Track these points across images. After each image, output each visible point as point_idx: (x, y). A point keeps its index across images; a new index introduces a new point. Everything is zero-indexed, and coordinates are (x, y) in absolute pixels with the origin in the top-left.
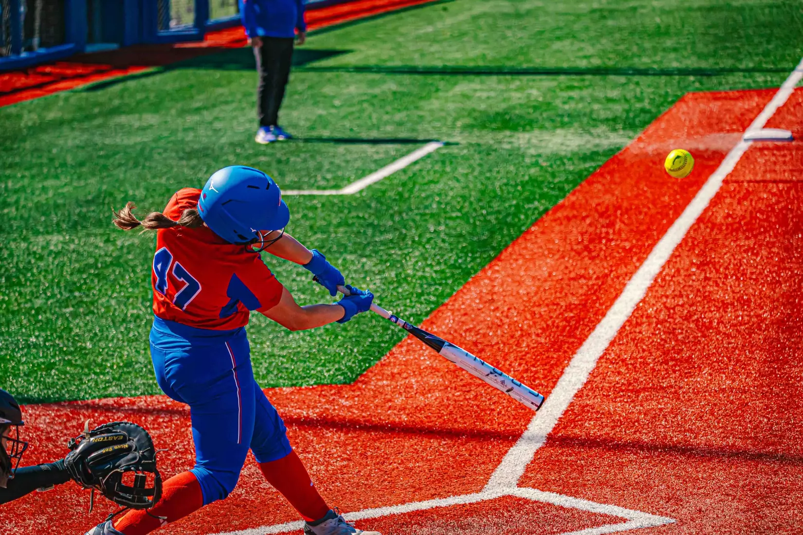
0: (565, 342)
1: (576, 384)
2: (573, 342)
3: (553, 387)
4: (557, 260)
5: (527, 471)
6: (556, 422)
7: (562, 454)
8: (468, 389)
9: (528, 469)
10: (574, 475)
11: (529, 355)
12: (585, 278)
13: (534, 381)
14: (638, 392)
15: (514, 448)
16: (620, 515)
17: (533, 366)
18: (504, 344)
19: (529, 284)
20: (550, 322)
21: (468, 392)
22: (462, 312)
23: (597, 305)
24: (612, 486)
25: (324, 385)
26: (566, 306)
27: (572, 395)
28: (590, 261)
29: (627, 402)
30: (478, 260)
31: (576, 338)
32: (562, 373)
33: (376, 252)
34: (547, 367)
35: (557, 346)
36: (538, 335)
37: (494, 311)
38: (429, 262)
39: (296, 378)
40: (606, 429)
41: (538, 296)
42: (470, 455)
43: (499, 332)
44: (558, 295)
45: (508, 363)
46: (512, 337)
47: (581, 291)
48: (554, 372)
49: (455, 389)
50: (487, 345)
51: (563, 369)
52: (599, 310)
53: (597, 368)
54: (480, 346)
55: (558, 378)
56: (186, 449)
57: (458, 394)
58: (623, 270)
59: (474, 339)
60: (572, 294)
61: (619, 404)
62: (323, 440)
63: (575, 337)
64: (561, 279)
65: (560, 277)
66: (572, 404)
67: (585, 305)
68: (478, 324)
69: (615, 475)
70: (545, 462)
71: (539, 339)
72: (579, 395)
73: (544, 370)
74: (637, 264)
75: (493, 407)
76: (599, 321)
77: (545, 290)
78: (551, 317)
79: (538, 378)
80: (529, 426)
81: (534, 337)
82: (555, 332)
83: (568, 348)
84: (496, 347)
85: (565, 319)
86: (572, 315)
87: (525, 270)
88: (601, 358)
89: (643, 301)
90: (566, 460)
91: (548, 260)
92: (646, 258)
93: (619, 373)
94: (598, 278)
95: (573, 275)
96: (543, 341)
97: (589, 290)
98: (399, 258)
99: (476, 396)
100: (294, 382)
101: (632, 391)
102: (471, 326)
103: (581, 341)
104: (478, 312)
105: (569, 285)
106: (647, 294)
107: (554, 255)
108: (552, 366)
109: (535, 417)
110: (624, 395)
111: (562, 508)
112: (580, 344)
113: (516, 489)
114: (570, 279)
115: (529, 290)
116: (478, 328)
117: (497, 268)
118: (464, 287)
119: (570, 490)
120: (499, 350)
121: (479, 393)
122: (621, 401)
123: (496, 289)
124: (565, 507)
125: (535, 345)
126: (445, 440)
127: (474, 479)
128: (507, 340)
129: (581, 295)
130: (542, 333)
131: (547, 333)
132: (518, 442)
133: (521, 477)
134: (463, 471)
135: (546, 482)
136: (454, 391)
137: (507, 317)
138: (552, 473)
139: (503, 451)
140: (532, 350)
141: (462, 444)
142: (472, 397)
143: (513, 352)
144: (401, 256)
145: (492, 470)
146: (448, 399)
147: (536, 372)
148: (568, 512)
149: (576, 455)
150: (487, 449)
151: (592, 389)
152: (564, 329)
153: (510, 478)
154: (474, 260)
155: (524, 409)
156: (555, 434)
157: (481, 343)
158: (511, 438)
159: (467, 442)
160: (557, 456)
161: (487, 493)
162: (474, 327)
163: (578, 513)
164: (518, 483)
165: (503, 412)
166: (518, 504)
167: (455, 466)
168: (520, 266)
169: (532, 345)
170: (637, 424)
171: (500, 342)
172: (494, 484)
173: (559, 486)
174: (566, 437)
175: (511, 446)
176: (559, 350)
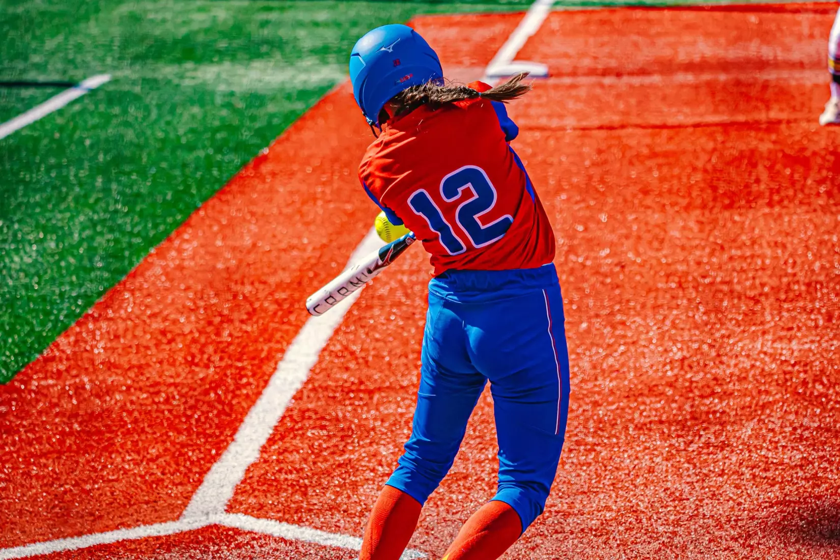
0: (277, 330)
1: (293, 384)
2: (287, 330)
3: (264, 387)
4: (262, 226)
5: (236, 494)
6: (271, 432)
7: (280, 471)
8: (156, 389)
9: (239, 491)
10: (297, 497)
11: (232, 348)
12: (298, 249)
13: (240, 379)
14: (372, 393)
15: (219, 464)
17: (239, 360)
18: (200, 333)
19: (229, 256)
20: (257, 305)
21: (157, 393)
22: (145, 292)
24: (345, 511)
26: (276, 285)
27: (290, 397)
28: (303, 228)
29: (359, 405)
30: (162, 228)
31: (290, 325)
32: (275, 369)
33: (30, 216)
34: (256, 362)
35: (267, 335)
36: (242, 321)
37: (185, 291)
40: (334, 441)
41: (240, 271)
42: (163, 473)
43: (193, 318)
44: (266, 270)
46: (210, 323)
47: (294, 266)
48: (265, 368)
49: (141, 390)
50: (179, 335)
51: (276, 363)
53: (320, 362)
54: (169, 336)
55: (270, 376)
57: (145, 396)
58: (346, 238)
59: (162, 326)
60: (284, 269)
61: (349, 408)
63: (289, 323)
64: (270, 251)
65: (268, 248)
66: (289, 410)
67: (300, 283)
68: (165, 308)
69: (349, 497)
71: (244, 327)
72: (298, 397)
73: (252, 365)
74: (364, 231)
75: (189, 413)
77: (249, 265)
78: (258, 300)
80: (237, 436)
81: (237, 324)
82: (264, 318)
83: (282, 337)
85: (277, 302)
86: (284, 296)
87: (223, 240)
88: (324, 350)
90: (286, 479)
91: (251, 227)
93: (347, 369)
94: (314, 249)
95: (283, 245)
96: (249, 329)
97: (305, 264)
98: (60, 224)
99: (167, 401)
101: (364, 391)
102: (157, 310)
103: (298, 328)
104: (165, 293)
105: (280, 258)
107: (257, 220)
108: (262, 360)
109: (243, 425)
110: (354, 398)
111: (283, 540)
112: (296, 332)
113: (224, 515)
114: (281, 251)
115: (228, 265)
116: (166, 313)
117: (186, 236)
118: (145, 260)
119: (292, 517)
120: (194, 341)
121: (170, 395)
122: (351, 404)
123: (186, 263)
124: (287, 538)
125: (240, 334)
126: (130, 455)
127: (170, 504)
128: (204, 328)
129: (295, 271)
130: (248, 319)
131: (255, 319)
132: (223, 457)
133: (229, 501)
134: (155, 494)
135: (262, 506)
136: (138, 393)
137: (202, 298)
138: (269, 495)
139: (205, 469)
140: (237, 341)
141: (153, 460)
142: (162, 400)
143: (211, 343)
144: (62, 220)
145: (192, 492)
146: (132, 402)
147: (243, 368)
148: (291, 544)
149: (298, 471)
150: (184, 466)
151: (314, 389)
152: (275, 314)
153: (215, 503)
154: (156, 226)
155: (230, 415)
156: (270, 446)
157: (170, 332)
158: (214, 452)
159: (158, 457)
160: (274, 474)
161: (185, 521)
162: (161, 312)
163: (303, 546)
164: (226, 508)
165: (203, 419)
166: (227, 535)
167: (144, 487)
168: (215, 235)
169: (236, 334)
170: (372, 433)
171: (195, 331)
172: (195, 510)
173: (278, 512)
174: (285, 451)
175: (215, 462)
176: (270, 340)
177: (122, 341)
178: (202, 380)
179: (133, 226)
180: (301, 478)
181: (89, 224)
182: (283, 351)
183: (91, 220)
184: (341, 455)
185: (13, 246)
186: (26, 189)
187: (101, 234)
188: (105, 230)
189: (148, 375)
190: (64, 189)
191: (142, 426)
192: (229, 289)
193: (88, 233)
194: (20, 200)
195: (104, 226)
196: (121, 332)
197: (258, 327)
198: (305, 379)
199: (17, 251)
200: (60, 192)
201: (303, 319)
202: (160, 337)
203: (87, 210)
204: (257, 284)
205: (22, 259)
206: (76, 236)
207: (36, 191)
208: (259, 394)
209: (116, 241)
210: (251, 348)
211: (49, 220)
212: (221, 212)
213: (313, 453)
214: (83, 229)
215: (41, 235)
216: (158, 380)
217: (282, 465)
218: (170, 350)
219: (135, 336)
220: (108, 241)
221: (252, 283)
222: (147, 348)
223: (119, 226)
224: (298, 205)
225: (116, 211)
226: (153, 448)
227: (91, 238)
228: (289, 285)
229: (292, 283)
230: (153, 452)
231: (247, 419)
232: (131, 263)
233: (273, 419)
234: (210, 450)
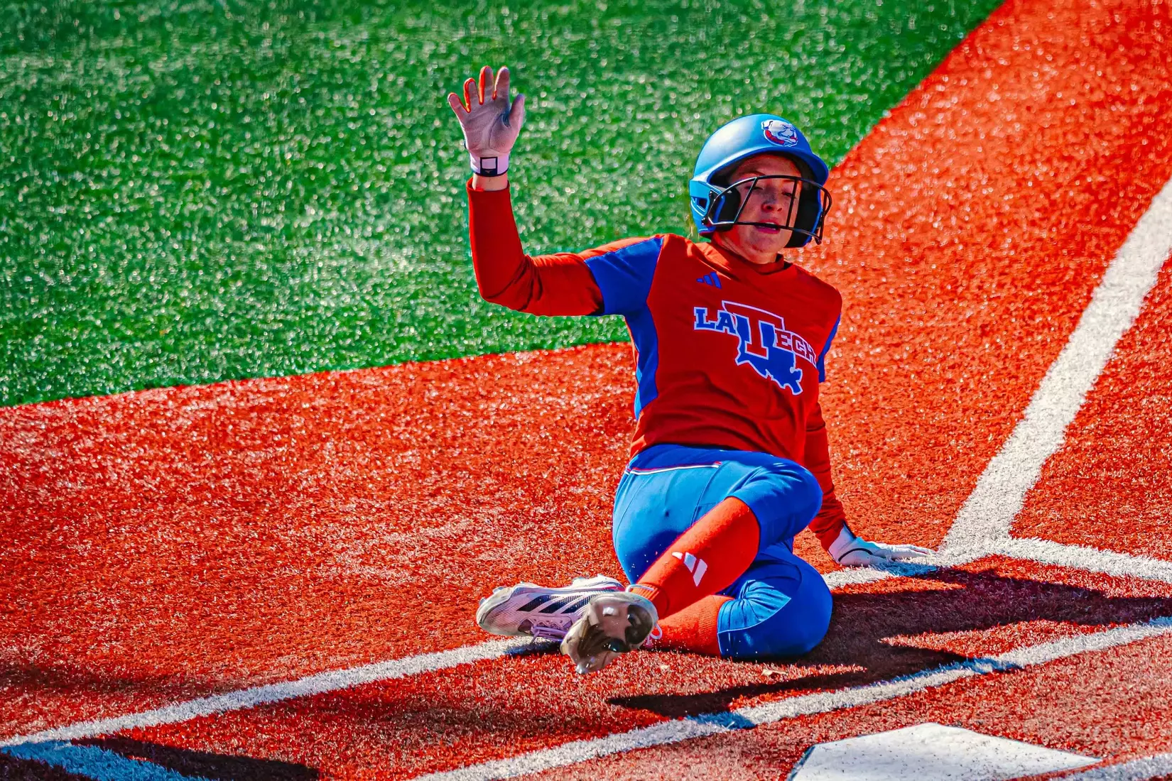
0: (1091, 235)
1: (1118, 321)
2: (1107, 235)
3: (1071, 330)
4: (1064, 66)
5: (1028, 504)
6: (1083, 401)
7: (1099, 465)
8: (896, 341)
9: (1030, 500)
10: (1127, 507)
11: (1016, 266)
12: (1123, 103)
13: (1032, 318)
15: (1000, 457)
17: (1029, 287)
18: (966, 245)
19: (1009, 118)
20: (1056, 196)
21: (897, 345)
22: (875, 182)
23: (1152, 156)
25: (596, 344)
26: (1088, 162)
27: (1112, 343)
28: (1131, 67)
30: (901, 76)
31: (1112, 225)
32: (1089, 299)
33: (688, 65)
34: (1057, 289)
35: (1074, 243)
36: (1033, 223)
37: (939, 176)
38: (800, 82)
39: (540, 333)
41: (1028, 142)
42: (909, 476)
43: (954, 221)
44: (1071, 138)
45: (975, 282)
46: (981, 229)
47: (1115, 130)
48: (1071, 298)
49: (871, 341)
50: (931, 249)
51: (1090, 291)
52: (1156, 166)
53: (1161, 285)
54: (916, 251)
55: (1081, 311)
56: (324, 488)
57: (878, 350)
59: (903, 236)
60: (1100, 136)
62: (605, 457)
63: (1110, 223)
64: (1076, 107)
65: (1073, 102)
66: (1111, 365)
67: (1127, 158)
68: (909, 206)
70: (1063, 484)
71: (1036, 231)
72: (1125, 344)
73: (1051, 294)
75: (950, 375)
76: (1157, 190)
77: (1042, 129)
78: (1059, 186)
79: (1041, 311)
80: (1028, 411)
81: (1025, 227)
82: (1069, 216)
83: (1098, 246)
84: (948, 252)
85: (1088, 189)
86: (1101, 179)
87: (1000, 91)
90: (1108, 479)
91: (1046, 68)
94: (1149, 101)
95: (1098, 96)
96: (1044, 235)
97: (1134, 125)
98: (737, 77)
99: (915, 353)
100: (537, 341)
102: (895, 210)
103: (1124, 232)
104: (908, 182)
105: (1092, 118)
107: (1055, 56)
108: (1066, 286)
109: (1037, 393)
111: (1106, 576)
112: (1122, 238)
113: (1009, 541)
114: (1093, 105)
115: (1010, 131)
116: (909, 214)
117: (940, 88)
118: (876, 130)
119: (1121, 539)
120: (957, 259)
121: (919, 348)
123: (941, 132)
124: (1111, 575)
125: (1029, 244)
126: (855, 449)
127: (922, 526)
128: (972, 236)
129: (1118, 137)
130: (1042, 219)
131: (1053, 218)
132: (1007, 445)
133: (1017, 516)
134: (898, 510)
135: (1071, 524)
136: (867, 347)
137: (967, 188)
138: (1081, 507)
139: (977, 466)
140: (1025, 256)
141: (893, 455)
142: (905, 356)
143: (984, 260)
144: (742, 70)
145: (958, 504)
146: (857, 362)
147: (1036, 300)
148: (1118, 585)
149: (1128, 466)
151: (1152, 330)
152: (1087, 208)
153: (994, 520)
154: (891, 73)
155: (1017, 378)
156: (1082, 425)
157: (917, 245)
158: (990, 438)
159: (900, 450)
160: (1089, 470)
161: (947, 551)
162: (903, 212)
163: (1138, 586)
164: (1011, 527)
165: (972, 386)
167: (879, 500)
168: (990, 83)
169: (1024, 245)
171: (956, 241)
172: (962, 533)
173: (1099, 531)
174: (1106, 432)
175: (994, 454)
176: (1078, 253)
177: (840, 262)
178: (968, 321)
179: (855, 76)
180: (1133, 476)
181: (782, 74)
182: (1101, 270)
183: (787, 68)
185: (662, 116)
186: (682, 21)
187: (804, 89)
188: (811, 84)
189: (883, 317)
190: (744, 19)
191: (874, 398)
192: (1012, 172)
193: (782, 88)
194: (673, 39)
195: (809, 78)
196: (837, 248)
197: (1058, 232)
198: (1137, 315)
199: (668, 121)
200: (738, 24)
201: (1133, 216)
202: (900, 254)
203: (781, 53)
204: (1055, 163)
205: (676, 135)
206: (763, 95)
207: (697, 24)
208: (1064, 341)
209: (829, 101)
210: (1048, 267)
211: (720, 71)
212: (996, 46)
213: (1152, 433)
214: (776, 82)
215: (708, 96)
216: (899, 324)
217: (1102, 456)
218: (917, 273)
219: (861, 253)
220: (815, 101)
221: (1049, 161)
222: (880, 272)
223: (833, 75)
224: (1121, 29)
225: (827, 53)
226: (893, 435)
227: (790, 98)
228: (1109, 160)
229: (1113, 157)
230: (893, 441)
231: (1044, 383)
232: (852, 136)
233: (1085, 382)
234: (986, 436)
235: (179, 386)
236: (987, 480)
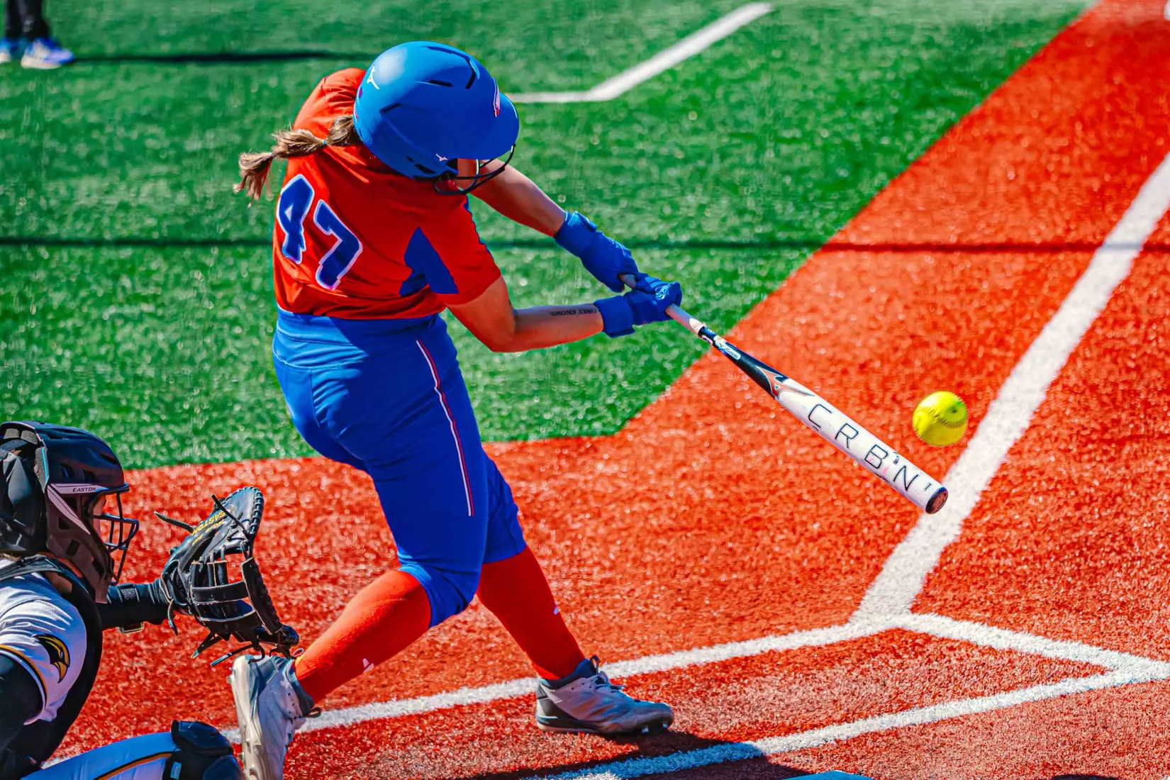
1: (1010, 431)
2: (1004, 357)
3: (970, 437)
4: (973, 212)
5: (927, 585)
6: (978, 499)
7: (989, 554)
9: (929, 581)
10: (1011, 591)
11: (926, 382)
14: (1121, 443)
15: (904, 544)
16: (1094, 662)
18: (882, 361)
22: (808, 306)
24: (1078, 610)
26: (990, 294)
27: (1005, 450)
28: (1030, 214)
29: (1101, 461)
30: (833, 215)
31: (1008, 349)
32: (985, 411)
35: (975, 364)
36: (941, 345)
37: (863, 303)
39: (517, 427)
40: (1066, 510)
46: (896, 348)
51: (987, 405)
52: (1048, 299)
53: (1048, 401)
55: (979, 422)
59: (830, 353)
61: (1088, 466)
62: (568, 535)
63: (1007, 347)
66: (1004, 466)
68: (836, 327)
69: (1084, 590)
70: (958, 569)
71: (943, 352)
72: (1015, 451)
74: (1113, 218)
76: (1048, 320)
78: (964, 313)
81: (933, 348)
83: (996, 367)
85: (989, 317)
86: (1001, 308)
87: (916, 231)
88: (1054, 384)
89: (1127, 283)
90: (997, 565)
91: (957, 213)
92: (1127, 207)
93: (1086, 410)
96: (951, 355)
100: (514, 433)
101: (1109, 442)
103: (1018, 354)
104: (836, 306)
106: (1133, 271)
107: (966, 203)
110: (1095, 450)
111: (991, 650)
112: (1017, 359)
113: (909, 616)
115: (923, 265)
116: (836, 334)
119: (1005, 618)
122: (1090, 460)
124: (996, 648)
125: (937, 363)
126: (782, 533)
127: (835, 601)
128: (887, 354)
130: (948, 342)
131: (958, 342)
132: (911, 534)
133: (917, 596)
135: (962, 603)
136: (795, 446)
137: (886, 313)
138: (972, 588)
139: (885, 551)
140: (933, 373)
141: (812, 540)
145: (867, 584)
146: (786, 459)
148: (1002, 656)
149: (1014, 555)
150: (857, 548)
151: (1039, 439)
152: (987, 333)
153: (898, 598)
154: (825, 214)
156: (976, 519)
157: (841, 360)
158: (898, 527)
159: (820, 535)
160: (980, 558)
161: (857, 625)
162: (830, 332)
164: (911, 606)
166: (914, 645)
167: (800, 578)
169: (932, 363)
170: (1119, 499)
171: (875, 358)
172: (870, 608)
173: (985, 611)
174: (996, 526)
175: (899, 541)
176: (979, 371)
180: (1018, 563)
182: (997, 386)
184: (1075, 531)
191: (799, 492)
198: (1026, 425)
201: (1027, 342)
204: (962, 293)
208: (963, 447)
212: (916, 192)
217: (992, 546)
224: (1023, 182)
226: (814, 522)
228: (1008, 292)
229: (1011, 290)
230: (814, 528)
232: (790, 266)
233: (980, 481)
234: (893, 526)
235: (207, 464)
236: (892, 566)
